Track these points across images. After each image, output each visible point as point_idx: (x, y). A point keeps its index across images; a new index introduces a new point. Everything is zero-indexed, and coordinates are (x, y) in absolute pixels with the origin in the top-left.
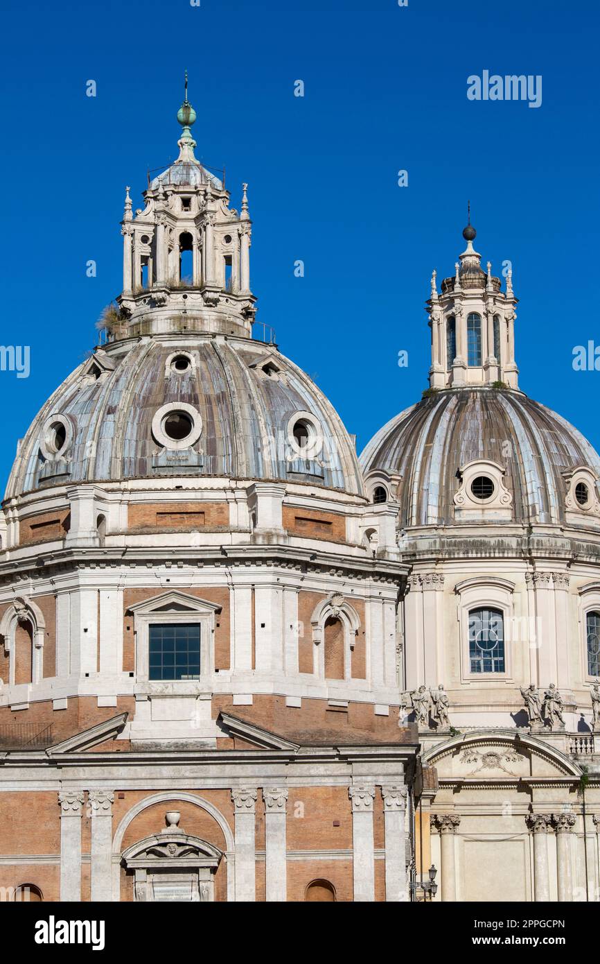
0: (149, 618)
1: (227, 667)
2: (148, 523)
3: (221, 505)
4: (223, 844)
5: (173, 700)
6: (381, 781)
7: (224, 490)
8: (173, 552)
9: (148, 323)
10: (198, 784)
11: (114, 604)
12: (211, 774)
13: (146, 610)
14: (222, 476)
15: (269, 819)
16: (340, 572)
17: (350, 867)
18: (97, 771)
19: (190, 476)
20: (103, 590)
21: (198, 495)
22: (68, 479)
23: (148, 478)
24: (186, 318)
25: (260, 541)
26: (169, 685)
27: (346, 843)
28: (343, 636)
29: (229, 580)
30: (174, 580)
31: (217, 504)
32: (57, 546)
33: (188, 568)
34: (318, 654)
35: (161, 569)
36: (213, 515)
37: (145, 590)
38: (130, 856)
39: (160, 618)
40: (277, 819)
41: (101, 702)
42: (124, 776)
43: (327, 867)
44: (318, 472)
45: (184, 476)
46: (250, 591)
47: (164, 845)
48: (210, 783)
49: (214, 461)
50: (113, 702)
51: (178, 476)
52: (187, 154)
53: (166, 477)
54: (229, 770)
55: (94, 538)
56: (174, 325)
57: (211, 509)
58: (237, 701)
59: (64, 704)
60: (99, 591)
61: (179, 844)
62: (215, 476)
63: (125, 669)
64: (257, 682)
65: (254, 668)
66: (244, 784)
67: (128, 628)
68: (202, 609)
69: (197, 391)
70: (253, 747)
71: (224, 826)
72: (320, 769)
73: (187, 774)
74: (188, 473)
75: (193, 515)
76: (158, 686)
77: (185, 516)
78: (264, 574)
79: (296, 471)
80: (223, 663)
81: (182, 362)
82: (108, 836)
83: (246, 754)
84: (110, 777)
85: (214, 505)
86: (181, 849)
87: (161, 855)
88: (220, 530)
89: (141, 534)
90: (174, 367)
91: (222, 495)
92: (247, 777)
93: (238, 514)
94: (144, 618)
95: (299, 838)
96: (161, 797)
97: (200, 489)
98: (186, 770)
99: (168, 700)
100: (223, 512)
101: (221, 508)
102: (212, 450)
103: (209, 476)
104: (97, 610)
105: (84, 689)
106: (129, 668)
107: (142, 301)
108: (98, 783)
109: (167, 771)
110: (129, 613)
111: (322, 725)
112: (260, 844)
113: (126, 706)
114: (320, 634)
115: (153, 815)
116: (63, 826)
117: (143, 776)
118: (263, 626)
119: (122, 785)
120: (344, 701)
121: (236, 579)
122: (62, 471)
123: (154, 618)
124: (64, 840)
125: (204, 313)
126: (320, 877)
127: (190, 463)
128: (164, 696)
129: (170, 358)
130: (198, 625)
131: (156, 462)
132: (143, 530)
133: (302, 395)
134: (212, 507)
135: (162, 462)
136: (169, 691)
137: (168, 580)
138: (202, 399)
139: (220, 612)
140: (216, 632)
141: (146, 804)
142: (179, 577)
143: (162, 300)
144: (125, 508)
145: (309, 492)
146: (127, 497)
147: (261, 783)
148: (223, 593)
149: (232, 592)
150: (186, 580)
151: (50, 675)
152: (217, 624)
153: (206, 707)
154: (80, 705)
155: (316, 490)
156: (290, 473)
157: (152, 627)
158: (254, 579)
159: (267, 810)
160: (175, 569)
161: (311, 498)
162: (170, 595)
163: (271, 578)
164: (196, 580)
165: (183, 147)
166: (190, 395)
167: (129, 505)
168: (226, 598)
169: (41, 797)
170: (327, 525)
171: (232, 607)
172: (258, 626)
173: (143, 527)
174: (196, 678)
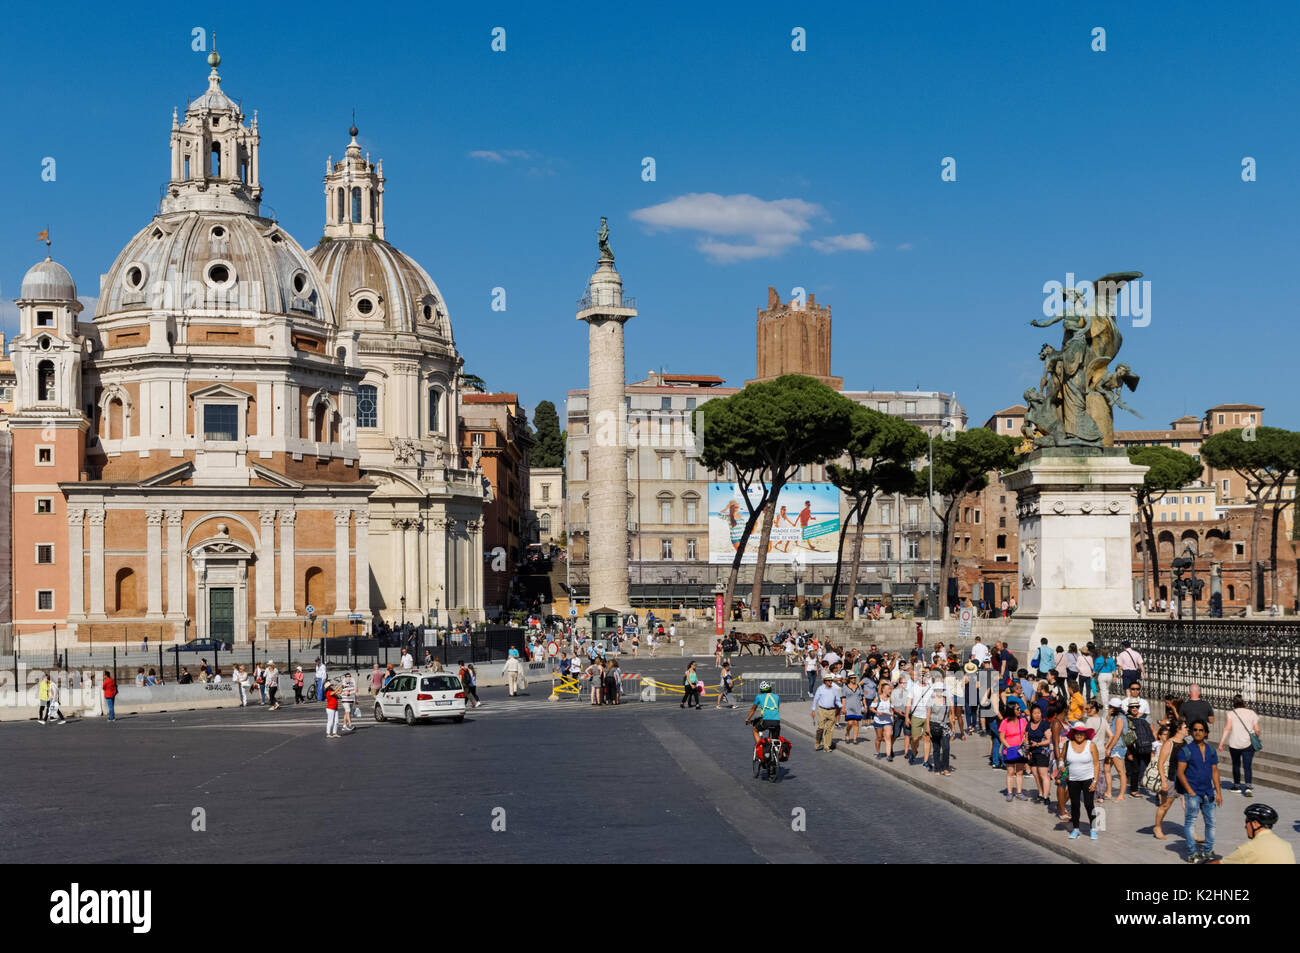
0: (204, 401)
1: (255, 433)
2: (201, 339)
3: (250, 329)
4: (253, 545)
5: (221, 454)
6: (354, 507)
7: (252, 319)
8: (222, 359)
10: (240, 508)
11: (180, 392)
12: (247, 502)
13: (203, 396)
15: (283, 530)
16: (326, 375)
17: (333, 560)
18: (171, 498)
20: (174, 382)
21: (235, 322)
22: (143, 306)
24: (219, 201)
26: (219, 444)
27: (332, 544)
28: (326, 416)
29: (255, 377)
30: (222, 377)
31: (247, 328)
32: (137, 350)
33: (229, 370)
34: (311, 426)
35: (213, 370)
36: (245, 335)
37: (200, 383)
38: (193, 552)
39: (212, 401)
40: (287, 531)
41: (173, 454)
42: (189, 501)
43: (319, 560)
46: (271, 386)
47: (216, 545)
48: (245, 507)
50: (181, 454)
52: (214, 86)
54: (257, 499)
58: (262, 455)
59: (147, 454)
60: (171, 383)
61: (226, 545)
63: (188, 433)
64: (274, 444)
65: (272, 434)
66: (266, 508)
67: (191, 407)
68: (239, 396)
69: (232, 252)
70: (273, 485)
71: (254, 533)
72: (316, 499)
73: (230, 501)
75: (231, 335)
76: (210, 444)
77: (226, 335)
80: (251, 431)
81: (218, 231)
82: (179, 539)
83: (270, 490)
84: (180, 502)
86: (227, 548)
87: (215, 551)
88: (251, 345)
89: (197, 345)
90: (214, 235)
91: (250, 322)
92: (269, 505)
93: (261, 336)
94: (201, 401)
95: (301, 541)
96: (213, 515)
97: (236, 318)
98: (230, 499)
99: (218, 453)
100: (251, 334)
101: (250, 331)
104: (169, 394)
105: (163, 445)
106: (190, 431)
107: (187, 186)
108: (171, 506)
109: (216, 498)
110: (192, 397)
111: (313, 471)
112: (277, 544)
113: (190, 458)
114: (310, 414)
115: (208, 526)
116: (149, 532)
118: (278, 408)
119: (187, 507)
120: (326, 457)
121: (261, 378)
122: (140, 300)
123: (209, 401)
124: (149, 540)
125: (233, 199)
126: (313, 565)
128: (215, 452)
129: (212, 228)
130: (236, 406)
133: (297, 257)
134: (244, 330)
136: (218, 448)
137: (218, 377)
138: (234, 257)
139: (251, 399)
140: (247, 412)
141: (203, 519)
142: (224, 375)
143: (202, 187)
144: (185, 327)
145: (304, 322)
146: (187, 321)
147: (278, 507)
148: (253, 387)
149: (258, 386)
150: (230, 377)
151: (135, 435)
152: (249, 407)
153: (242, 459)
154: (159, 455)
155: (308, 321)
156: (292, 309)
157: (206, 407)
158: (273, 378)
159: (282, 524)
160: (221, 370)
161: (306, 326)
162: (219, 386)
163: (284, 378)
164: (235, 377)
165: (212, 82)
166: (226, 255)
167: (188, 326)
168: (255, 390)
169: (134, 513)
170: (314, 344)
171: (258, 396)
172: (275, 408)
173: (198, 342)
174: (237, 440)
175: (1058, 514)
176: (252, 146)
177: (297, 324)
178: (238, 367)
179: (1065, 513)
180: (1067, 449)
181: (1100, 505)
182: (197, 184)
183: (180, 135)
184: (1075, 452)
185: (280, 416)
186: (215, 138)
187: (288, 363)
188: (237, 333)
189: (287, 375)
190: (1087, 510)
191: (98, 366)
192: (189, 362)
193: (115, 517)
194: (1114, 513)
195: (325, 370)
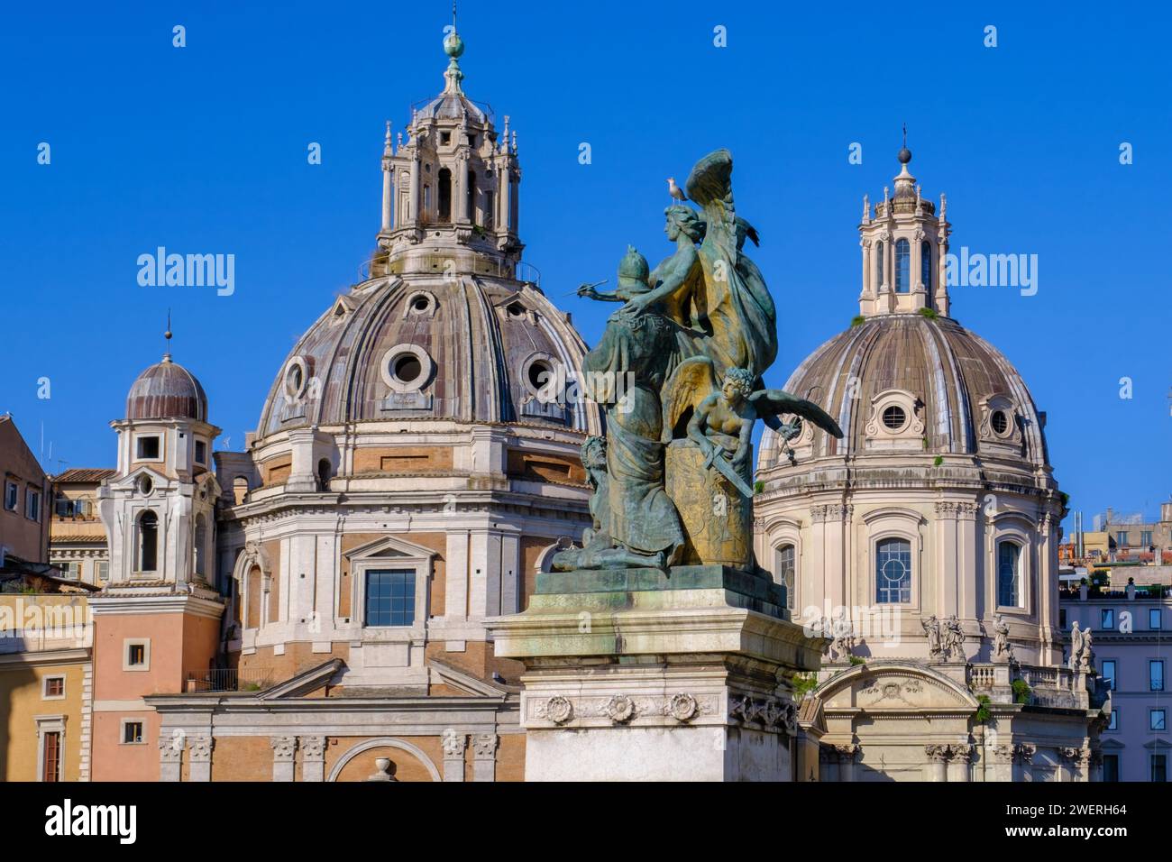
0: (365, 564)
1: (442, 613)
2: (372, 467)
3: (446, 449)
5: (385, 646)
7: (450, 433)
8: (391, 498)
9: (401, 261)
10: (408, 730)
11: (329, 549)
12: (422, 721)
13: (363, 556)
14: (447, 420)
15: (478, 767)
16: (572, 517)
18: (309, 717)
19: (416, 419)
20: (322, 535)
21: (422, 438)
23: (373, 421)
24: (437, 257)
25: (476, 486)
26: (383, 632)
29: (444, 524)
30: (391, 526)
31: (442, 447)
32: (279, 490)
33: (405, 514)
35: (380, 514)
36: (437, 459)
37: (362, 536)
39: (376, 564)
40: (485, 768)
41: (316, 648)
42: (335, 723)
44: (557, 414)
45: (410, 420)
46: (466, 536)
48: (421, 730)
49: (443, 404)
50: (327, 648)
51: (403, 420)
52: (451, 87)
53: (391, 420)
54: (439, 717)
55: (311, 483)
56: (425, 263)
57: (436, 453)
58: (450, 647)
59: (282, 650)
60: (316, 537)
62: (441, 419)
63: (340, 614)
64: (469, 629)
65: (467, 613)
66: (453, 730)
67: (345, 574)
68: (417, 554)
69: (432, 333)
70: (461, 694)
71: (433, 773)
73: (398, 721)
74: (415, 417)
75: (417, 459)
76: (371, 632)
77: (409, 460)
78: (481, 519)
79: (531, 414)
80: (435, 609)
81: (421, 303)
83: (454, 701)
84: (322, 723)
85: (439, 449)
88: (444, 474)
89: (364, 478)
90: (414, 307)
91: (447, 439)
92: (456, 725)
93: (461, 458)
94: (361, 564)
96: (371, 743)
97: (424, 433)
98: (397, 717)
99: (380, 646)
100: (447, 456)
101: (446, 452)
102: (441, 393)
103: (435, 419)
104: (314, 555)
105: (300, 635)
106: (344, 612)
107: (398, 239)
108: (309, 729)
109: (378, 717)
110: (348, 558)
113: (341, 652)
115: (363, 761)
116: (275, 771)
117: (354, 722)
118: (478, 571)
119: (333, 731)
121: (452, 524)
122: (298, 414)
123: (371, 564)
125: (458, 251)
127: (417, 406)
128: (375, 643)
129: (412, 297)
130: (413, 571)
131: (384, 405)
132: (366, 475)
133: (550, 334)
134: (436, 451)
135: (389, 406)
136: (382, 638)
137: (385, 526)
138: (435, 340)
139: (436, 558)
140: (431, 578)
141: (357, 750)
142: (396, 523)
143: (414, 237)
144: (350, 452)
145: (542, 435)
146: (351, 441)
147: (470, 729)
148: (440, 539)
149: (448, 537)
150: (404, 525)
151: (273, 622)
152: (433, 571)
153: (418, 653)
154: (297, 648)
155: (551, 434)
156: (524, 415)
157: (368, 572)
158: (469, 524)
159: (477, 756)
160: (393, 514)
161: (547, 440)
162: (386, 540)
163: (486, 524)
164: (413, 524)
165: (448, 79)
166: (423, 337)
167: (354, 449)
168: (443, 543)
169: (256, 741)
170: (565, 469)
171: (448, 553)
172: (473, 571)
173: (367, 471)
174: (411, 624)
175: (560, 726)
176: (500, 170)
177: (526, 438)
178: (420, 508)
179: (574, 724)
180: (588, 574)
181: (651, 706)
182: (405, 233)
183: (394, 162)
184: (606, 581)
185: (480, 585)
186: (444, 162)
187: (489, 500)
188: (427, 457)
189: (491, 519)
190: (621, 717)
191: (238, 516)
192: (342, 505)
193: (228, 748)
194: (685, 724)
195: (566, 509)
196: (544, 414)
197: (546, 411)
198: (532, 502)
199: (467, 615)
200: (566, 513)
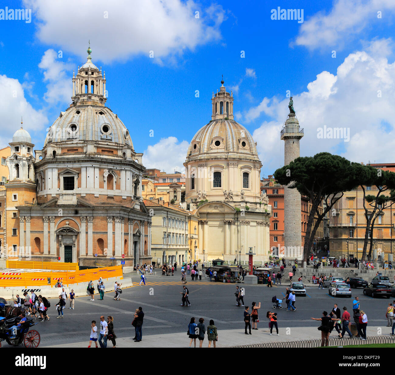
1: (81, 187)
2: (66, 152)
4: (79, 230)
5: (68, 195)
6: (114, 215)
7: (82, 143)
10: (73, 215)
11: (56, 172)
13: (63, 173)
14: (81, 140)
15: (89, 224)
17: (107, 236)
18: (51, 212)
19: (75, 140)
21: (76, 145)
23: (66, 141)
24: (84, 102)
25: (87, 156)
26: (67, 191)
28: (113, 179)
29: (80, 166)
33: (72, 163)
34: (105, 184)
35: (66, 163)
36: (80, 150)
37: (62, 169)
38: (57, 232)
39: (66, 175)
40: (91, 224)
41: (52, 196)
42: (57, 213)
43: (102, 236)
44: (110, 138)
46: (86, 168)
47: (65, 230)
50: (55, 195)
51: (72, 141)
53: (69, 141)
56: (81, 103)
58: (82, 195)
59: (46, 196)
60: (52, 169)
63: (58, 188)
64: (87, 191)
66: (83, 215)
67: (59, 178)
68: (75, 173)
71: (79, 225)
72: (101, 212)
75: (75, 150)
76: (65, 192)
77: (73, 150)
78: (89, 164)
79: (103, 138)
80: (79, 186)
82: (54, 227)
84: (54, 213)
86: (69, 231)
87: (64, 232)
88: (81, 153)
89: (63, 155)
91: (82, 145)
94: (62, 175)
95: (96, 228)
96: (65, 218)
98: (70, 212)
99: (66, 195)
101: (82, 148)
104: (52, 174)
105: (49, 192)
108: (51, 214)
109: (66, 212)
110: (59, 174)
111: (105, 201)
112: (87, 230)
113: (58, 197)
114: (106, 179)
115: (63, 222)
116: (44, 224)
118: (89, 177)
119: (57, 215)
120: (113, 195)
121: (82, 166)
123: (64, 175)
124: (44, 227)
126: (100, 238)
130: (74, 177)
134: (80, 148)
136: (67, 193)
137: (67, 166)
139: (79, 174)
140: (78, 179)
141: (62, 220)
142: (70, 166)
145: (106, 143)
146: (61, 146)
147: (87, 215)
148: (80, 169)
149: (82, 169)
151: (44, 189)
152: (78, 177)
153: (75, 197)
156: (101, 139)
157: (64, 178)
158: (86, 165)
160: (69, 163)
161: (107, 145)
162: (68, 169)
164: (74, 166)
166: (78, 121)
167: (61, 148)
170: (113, 152)
171: (82, 172)
172: (87, 177)
173: (64, 153)
174: (73, 190)
178: (75, 162)
183: (75, 80)
187: (90, 159)
188: (78, 149)
189: (91, 164)
192: (57, 161)
193: (34, 219)
195: (111, 161)
196: (106, 138)
197: (107, 138)
198: (102, 160)
199: (86, 187)
200: (111, 162)
